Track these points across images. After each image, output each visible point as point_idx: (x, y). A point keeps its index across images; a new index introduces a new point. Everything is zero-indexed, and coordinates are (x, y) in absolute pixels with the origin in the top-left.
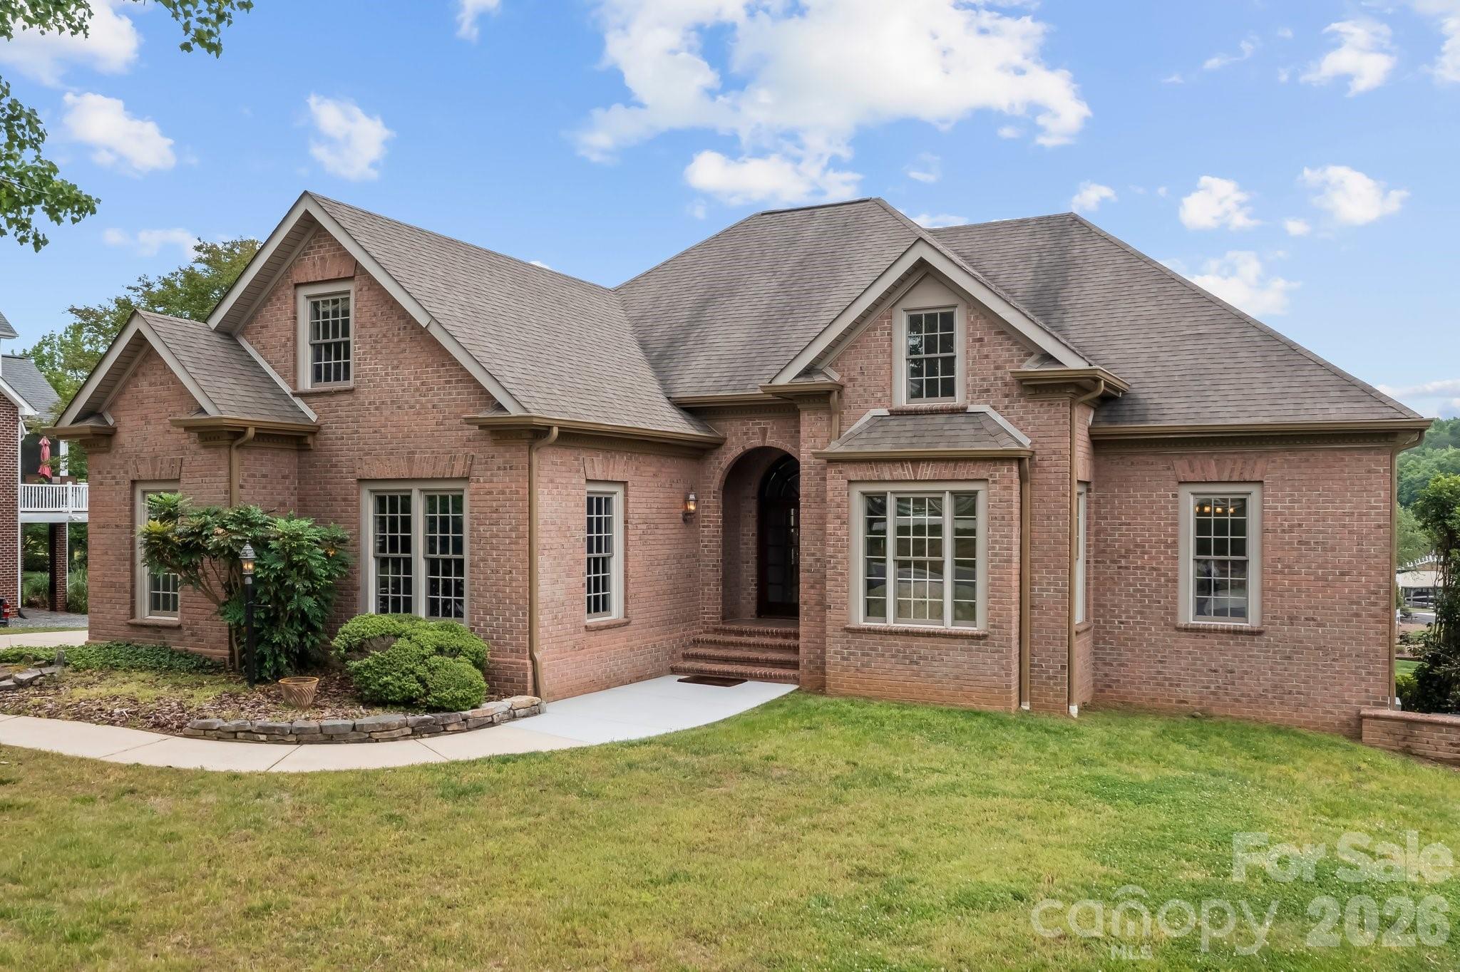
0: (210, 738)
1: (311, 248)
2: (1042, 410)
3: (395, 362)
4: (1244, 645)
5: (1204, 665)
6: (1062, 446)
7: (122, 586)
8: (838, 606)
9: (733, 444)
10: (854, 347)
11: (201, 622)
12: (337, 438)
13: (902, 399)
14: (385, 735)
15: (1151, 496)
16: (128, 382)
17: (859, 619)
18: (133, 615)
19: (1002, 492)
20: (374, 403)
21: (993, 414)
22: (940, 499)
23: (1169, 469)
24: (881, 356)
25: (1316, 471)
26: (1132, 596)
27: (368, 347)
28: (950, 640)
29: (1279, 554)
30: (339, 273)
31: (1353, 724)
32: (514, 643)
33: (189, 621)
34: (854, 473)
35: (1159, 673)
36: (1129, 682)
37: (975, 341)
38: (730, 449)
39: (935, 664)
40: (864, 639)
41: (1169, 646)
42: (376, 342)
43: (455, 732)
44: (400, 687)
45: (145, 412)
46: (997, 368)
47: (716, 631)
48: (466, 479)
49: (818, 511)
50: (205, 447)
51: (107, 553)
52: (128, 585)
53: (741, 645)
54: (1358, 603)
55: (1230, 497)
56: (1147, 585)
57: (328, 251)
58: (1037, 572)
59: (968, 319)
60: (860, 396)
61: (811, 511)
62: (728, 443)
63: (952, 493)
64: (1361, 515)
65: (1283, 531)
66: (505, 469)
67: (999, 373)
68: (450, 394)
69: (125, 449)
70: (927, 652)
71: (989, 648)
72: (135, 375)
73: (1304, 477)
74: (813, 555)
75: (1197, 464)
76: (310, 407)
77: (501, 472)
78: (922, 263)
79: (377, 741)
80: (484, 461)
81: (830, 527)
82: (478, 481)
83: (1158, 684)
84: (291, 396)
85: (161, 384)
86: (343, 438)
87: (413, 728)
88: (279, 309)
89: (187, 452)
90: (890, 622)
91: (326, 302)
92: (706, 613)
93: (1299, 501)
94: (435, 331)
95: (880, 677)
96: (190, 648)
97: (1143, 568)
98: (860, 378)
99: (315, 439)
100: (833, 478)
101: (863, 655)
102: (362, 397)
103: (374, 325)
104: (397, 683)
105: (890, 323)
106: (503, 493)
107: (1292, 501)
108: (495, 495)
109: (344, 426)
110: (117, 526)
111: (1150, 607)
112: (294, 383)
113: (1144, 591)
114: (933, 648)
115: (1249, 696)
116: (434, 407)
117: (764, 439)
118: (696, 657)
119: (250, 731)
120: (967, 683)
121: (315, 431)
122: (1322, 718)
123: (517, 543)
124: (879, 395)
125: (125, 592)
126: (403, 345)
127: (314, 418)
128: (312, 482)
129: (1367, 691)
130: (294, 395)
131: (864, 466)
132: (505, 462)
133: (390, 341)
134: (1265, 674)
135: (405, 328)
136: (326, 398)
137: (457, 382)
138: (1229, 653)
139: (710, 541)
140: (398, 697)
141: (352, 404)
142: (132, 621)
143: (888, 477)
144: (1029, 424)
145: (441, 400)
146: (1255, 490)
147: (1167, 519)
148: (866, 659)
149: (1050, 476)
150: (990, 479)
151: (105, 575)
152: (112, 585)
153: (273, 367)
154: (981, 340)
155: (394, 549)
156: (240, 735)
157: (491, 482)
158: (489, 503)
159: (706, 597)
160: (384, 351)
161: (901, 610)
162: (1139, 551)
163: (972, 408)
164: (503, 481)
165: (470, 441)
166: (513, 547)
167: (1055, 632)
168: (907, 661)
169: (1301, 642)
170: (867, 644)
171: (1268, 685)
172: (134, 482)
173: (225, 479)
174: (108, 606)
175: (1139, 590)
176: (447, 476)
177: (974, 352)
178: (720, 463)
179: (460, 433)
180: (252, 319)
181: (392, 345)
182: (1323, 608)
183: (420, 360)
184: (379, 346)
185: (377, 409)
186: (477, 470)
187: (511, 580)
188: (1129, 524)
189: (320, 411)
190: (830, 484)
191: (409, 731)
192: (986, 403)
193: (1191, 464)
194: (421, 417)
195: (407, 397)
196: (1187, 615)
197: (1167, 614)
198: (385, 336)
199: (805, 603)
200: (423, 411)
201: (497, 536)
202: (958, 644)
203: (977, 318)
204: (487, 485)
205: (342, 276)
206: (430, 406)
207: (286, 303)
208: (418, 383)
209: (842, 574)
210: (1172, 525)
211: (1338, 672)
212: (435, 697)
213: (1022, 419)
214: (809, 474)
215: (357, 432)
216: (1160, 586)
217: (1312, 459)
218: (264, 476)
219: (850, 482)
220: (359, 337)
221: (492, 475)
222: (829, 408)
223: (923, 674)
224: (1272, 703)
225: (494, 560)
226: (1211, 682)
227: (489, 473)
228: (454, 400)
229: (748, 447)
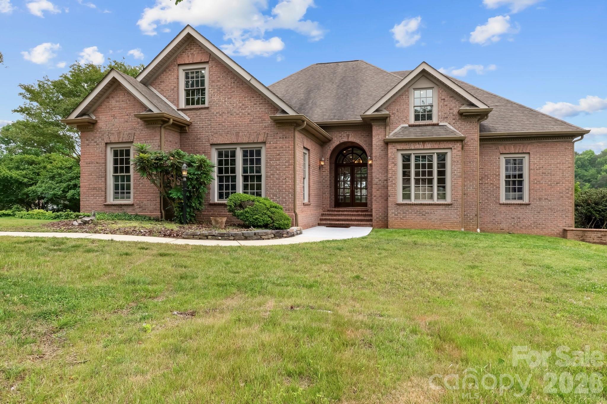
0: (196, 239)
1: (187, 50)
2: (467, 124)
3: (229, 96)
4: (524, 209)
5: (510, 216)
6: (475, 137)
7: (100, 189)
8: (393, 196)
9: (335, 140)
10: (394, 102)
11: (144, 202)
12: (200, 128)
13: (412, 121)
14: (266, 237)
15: (491, 158)
16: (104, 101)
17: (400, 200)
18: (106, 201)
19: (457, 153)
20: (219, 113)
21: (449, 126)
22: (432, 156)
23: (497, 149)
24: (405, 105)
25: (548, 149)
26: (484, 193)
27: (216, 90)
28: (437, 206)
29: (535, 177)
30: (201, 60)
31: (561, 234)
32: (287, 207)
33: (138, 202)
34: (399, 147)
35: (494, 220)
36: (483, 224)
37: (442, 100)
38: (334, 142)
39: (432, 215)
40: (404, 207)
41: (497, 210)
42: (219, 88)
43: (286, 237)
44: (262, 220)
45: (114, 113)
46: (450, 109)
47: (328, 211)
48: (264, 143)
49: (380, 162)
50: (147, 128)
51: (91, 175)
52: (103, 189)
53: (342, 215)
54: (562, 193)
55: (517, 159)
56: (489, 189)
57: (195, 51)
58: (465, 182)
59: (439, 92)
60: (397, 120)
61: (377, 162)
62: (334, 139)
63: (437, 153)
64: (563, 163)
65: (537, 169)
66: (283, 138)
67: (451, 111)
68: (256, 109)
69: (102, 130)
70: (429, 211)
71: (453, 209)
72: (108, 98)
73: (544, 151)
74: (378, 178)
75: (507, 147)
76: (187, 115)
77: (281, 140)
78: (424, 71)
79: (263, 239)
80: (273, 135)
81: (390, 167)
82: (270, 143)
83: (493, 224)
84: (176, 110)
85: (122, 101)
86: (203, 127)
87: (274, 235)
88: (170, 75)
89: (137, 130)
90: (413, 201)
91: (192, 73)
92: (324, 204)
93: (542, 159)
94: (253, 82)
95: (410, 221)
96: (139, 213)
97: (488, 184)
98: (397, 113)
99: (189, 128)
100: (391, 149)
101: (403, 213)
102: (213, 111)
103: (219, 81)
104: (261, 218)
105: (408, 93)
106: (282, 148)
107: (540, 159)
108: (278, 149)
109: (204, 122)
110: (97, 163)
111: (490, 197)
112: (177, 105)
113: (488, 191)
114: (431, 209)
115: (525, 226)
116: (248, 114)
117: (348, 139)
118: (326, 220)
119: (214, 235)
120: (444, 221)
121: (189, 125)
122: (551, 232)
123: (288, 167)
124: (404, 119)
125: (102, 191)
126: (233, 89)
127: (188, 119)
128: (187, 146)
129: (565, 222)
130: (178, 110)
131: (403, 144)
132: (283, 135)
133: (227, 88)
134: (531, 218)
135: (234, 83)
136: (195, 111)
137: (260, 104)
138: (518, 212)
139: (326, 177)
140: (262, 224)
141: (208, 114)
142: (106, 203)
143: (413, 148)
144: (463, 129)
145: (252, 111)
146: (527, 156)
147: (496, 166)
148: (404, 215)
149: (470, 148)
150: (453, 148)
151: (90, 185)
152: (94, 189)
153: (167, 99)
154: (444, 99)
155: (227, 172)
156: (210, 237)
157: (277, 143)
158: (276, 152)
159: (324, 198)
160: (224, 92)
161: (417, 197)
162: (486, 178)
163: (441, 124)
164: (282, 143)
165: (266, 127)
166: (287, 169)
167: (472, 203)
168: (421, 215)
169: (543, 207)
170: (405, 209)
171: (532, 222)
172: (106, 144)
173: (158, 141)
174: (92, 198)
175: (486, 191)
176: (256, 141)
177: (441, 104)
178: (330, 148)
179: (261, 124)
180: (156, 78)
181: (227, 89)
182: (550, 195)
183: (242, 95)
184: (221, 90)
185: (220, 115)
186: (270, 139)
187: (286, 182)
188: (483, 168)
189: (191, 116)
190: (390, 151)
191: (273, 236)
192: (446, 122)
193: (505, 147)
194: (242, 118)
195: (235, 110)
196: (503, 200)
197: (496, 199)
198: (224, 86)
199: (375, 196)
200: (243, 116)
201: (279, 165)
202: (441, 208)
203: (442, 91)
204: (274, 145)
205: (202, 61)
206: (246, 114)
207: (173, 72)
208: (241, 104)
209: (394, 184)
210: (498, 168)
211: (556, 217)
212: (277, 223)
213: (460, 127)
214: (376, 149)
215: (210, 125)
216: (494, 190)
217: (546, 145)
218: (170, 142)
219: (398, 150)
220: (212, 86)
221: (277, 141)
222: (386, 124)
223: (427, 219)
224: (534, 228)
225: (277, 174)
226: (512, 222)
227: (275, 140)
228: (258, 111)
229: (341, 141)
